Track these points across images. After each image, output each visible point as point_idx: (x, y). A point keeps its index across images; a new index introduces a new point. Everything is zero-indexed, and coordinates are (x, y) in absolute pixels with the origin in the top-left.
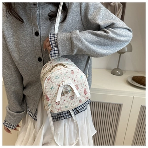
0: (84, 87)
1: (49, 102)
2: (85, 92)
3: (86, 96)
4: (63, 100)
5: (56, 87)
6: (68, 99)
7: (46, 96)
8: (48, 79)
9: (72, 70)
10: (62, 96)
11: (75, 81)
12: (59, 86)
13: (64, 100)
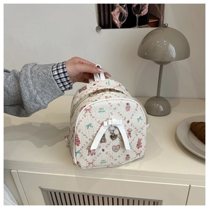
0: (140, 136)
1: (78, 148)
2: (139, 145)
3: (138, 151)
4: (101, 150)
5: (96, 126)
6: (109, 150)
7: (77, 136)
8: (86, 110)
9: (128, 104)
10: (101, 142)
11: (128, 122)
12: (102, 124)
13: (103, 150)
